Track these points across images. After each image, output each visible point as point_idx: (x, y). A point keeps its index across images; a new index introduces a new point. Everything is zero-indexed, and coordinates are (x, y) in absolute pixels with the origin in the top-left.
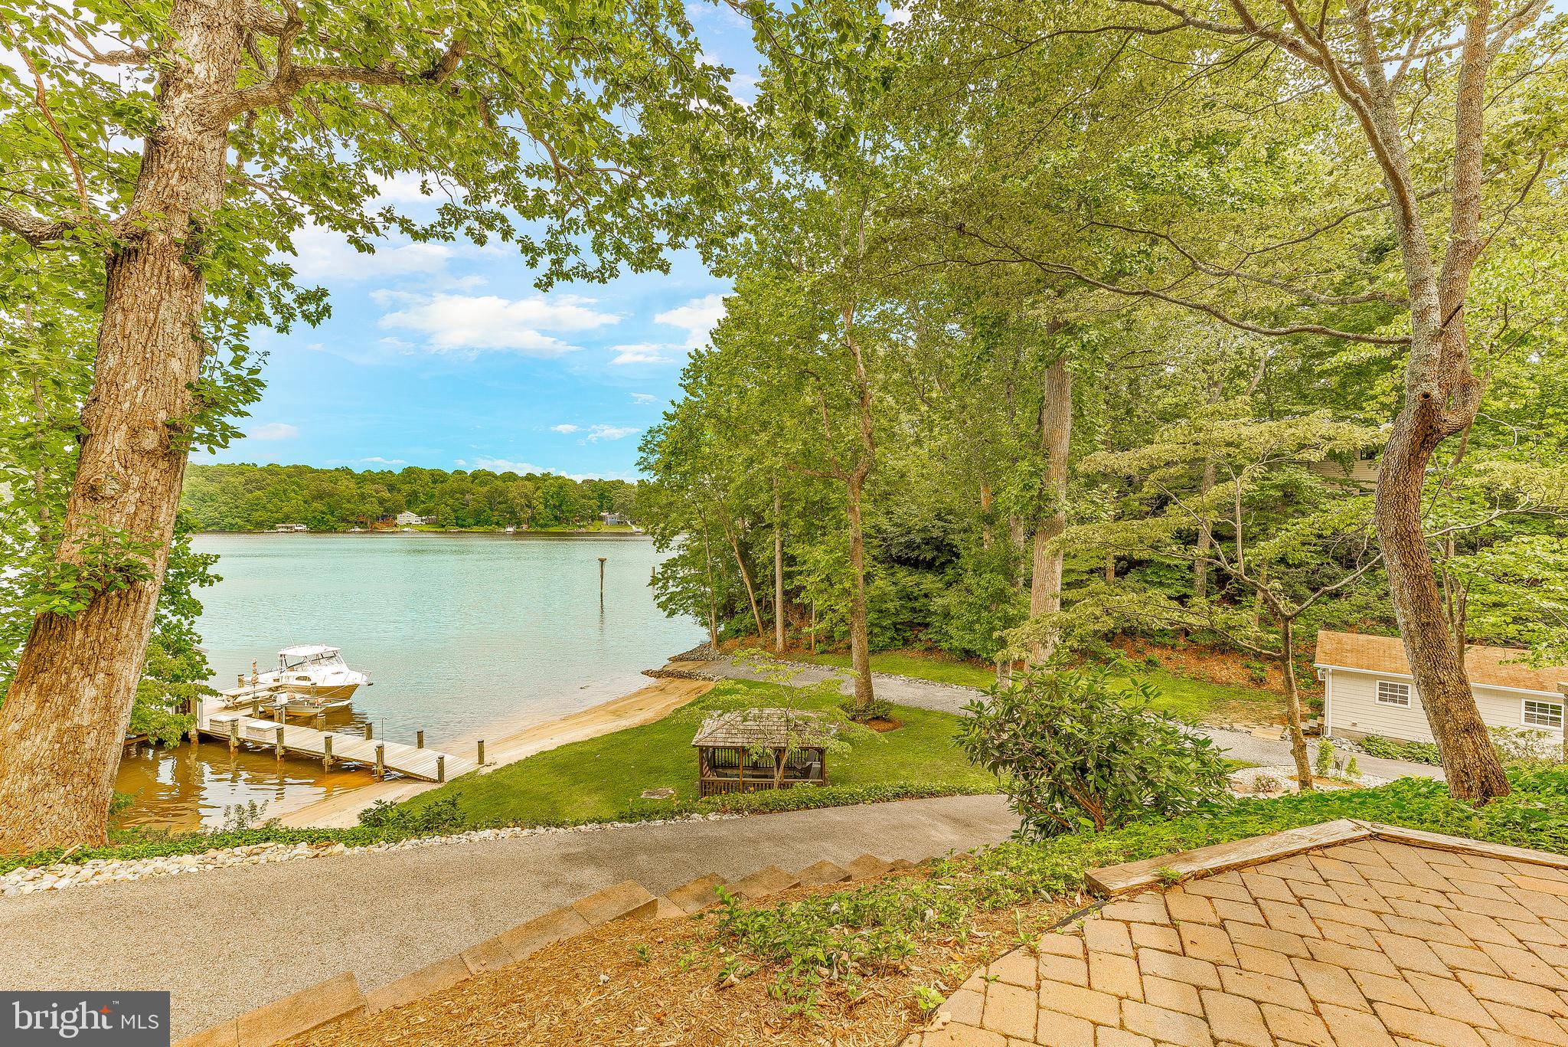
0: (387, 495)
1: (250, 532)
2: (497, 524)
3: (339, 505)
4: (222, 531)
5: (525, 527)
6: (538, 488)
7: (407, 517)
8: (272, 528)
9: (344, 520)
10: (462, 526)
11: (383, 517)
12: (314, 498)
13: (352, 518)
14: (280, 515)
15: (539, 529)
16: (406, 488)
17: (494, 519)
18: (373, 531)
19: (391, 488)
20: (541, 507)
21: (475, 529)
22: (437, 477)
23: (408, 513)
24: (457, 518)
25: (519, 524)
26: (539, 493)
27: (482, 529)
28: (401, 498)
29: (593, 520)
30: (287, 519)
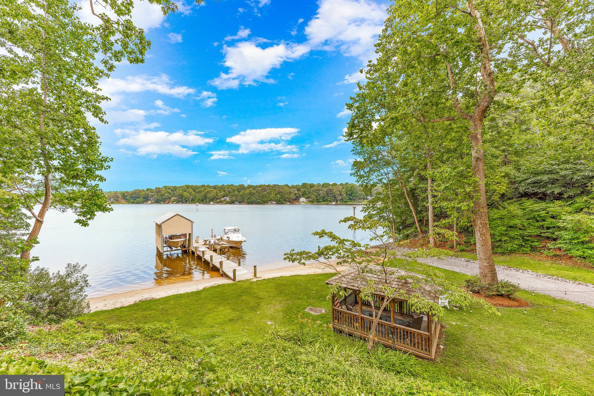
0: (296, 192)
1: (262, 204)
2: (330, 201)
3: (284, 195)
4: (256, 204)
5: (339, 202)
6: (344, 188)
7: (302, 199)
8: (268, 203)
9: (285, 200)
10: (318, 202)
11: (296, 199)
12: (278, 194)
13: (287, 200)
14: (269, 199)
15: (344, 203)
16: (303, 190)
17: (329, 200)
18: (293, 204)
19: (298, 190)
20: (345, 195)
21: (322, 203)
22: (312, 186)
23: (302, 198)
24: (317, 199)
25: (337, 201)
26: (344, 190)
27: (325, 203)
28: (301, 193)
29: (364, 200)
30: (271, 200)
